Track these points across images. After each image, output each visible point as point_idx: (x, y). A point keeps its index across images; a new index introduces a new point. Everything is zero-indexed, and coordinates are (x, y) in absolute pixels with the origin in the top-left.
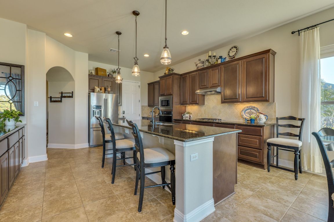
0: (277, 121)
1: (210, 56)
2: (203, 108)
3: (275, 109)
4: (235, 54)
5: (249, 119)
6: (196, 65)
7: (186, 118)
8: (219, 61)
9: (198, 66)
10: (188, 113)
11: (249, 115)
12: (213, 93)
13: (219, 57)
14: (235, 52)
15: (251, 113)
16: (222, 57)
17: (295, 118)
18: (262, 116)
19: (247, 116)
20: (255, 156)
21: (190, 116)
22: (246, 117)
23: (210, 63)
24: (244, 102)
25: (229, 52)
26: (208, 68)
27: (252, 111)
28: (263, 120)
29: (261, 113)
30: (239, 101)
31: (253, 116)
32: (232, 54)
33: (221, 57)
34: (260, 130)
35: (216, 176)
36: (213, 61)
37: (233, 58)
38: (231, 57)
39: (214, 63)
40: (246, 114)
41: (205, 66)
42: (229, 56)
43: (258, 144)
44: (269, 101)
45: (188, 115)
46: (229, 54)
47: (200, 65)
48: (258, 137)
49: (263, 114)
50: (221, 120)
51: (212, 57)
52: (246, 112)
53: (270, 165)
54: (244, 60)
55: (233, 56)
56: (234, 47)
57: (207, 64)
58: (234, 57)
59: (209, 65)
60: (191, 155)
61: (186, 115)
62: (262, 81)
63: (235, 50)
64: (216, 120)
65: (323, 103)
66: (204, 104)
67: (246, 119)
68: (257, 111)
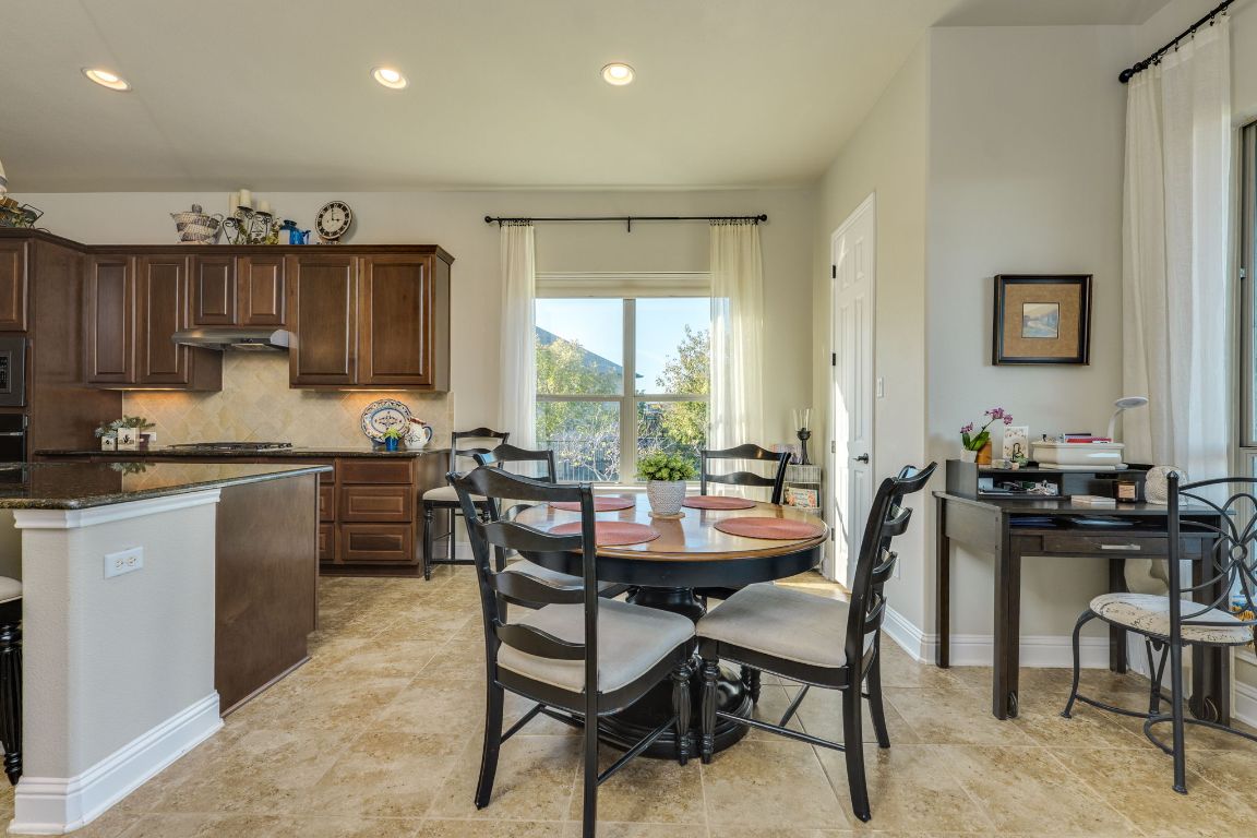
0: (454, 441)
1: (246, 210)
2: (214, 403)
3: (451, 410)
4: (341, 229)
5: (383, 440)
6: (178, 225)
7: (121, 447)
8: (284, 238)
9: (186, 230)
10: (136, 422)
11: (382, 428)
12: (259, 349)
13: (285, 221)
14: (341, 223)
15: (391, 421)
16: (294, 224)
17: (490, 431)
18: (418, 430)
19: (378, 430)
20: (395, 545)
21: (141, 436)
22: (375, 433)
23: (242, 231)
24: (367, 385)
25: (321, 216)
26: (233, 251)
27: (394, 414)
28: (418, 440)
29: (415, 421)
30: (351, 382)
31: (394, 430)
32: (331, 226)
33: (290, 225)
34: (406, 468)
35: (231, 618)
36: (257, 229)
37: (334, 240)
38: (327, 234)
39: (264, 239)
40: (376, 425)
41: (223, 241)
42: (322, 230)
43: (401, 509)
44: (433, 388)
45: (133, 433)
46: (320, 224)
47: (199, 233)
48: (402, 488)
49: (419, 423)
50: (289, 445)
51: (254, 213)
52: (375, 418)
53: (430, 561)
54: (369, 257)
55: (335, 233)
56: (340, 206)
57: (229, 236)
58: (337, 239)
59: (242, 240)
60: (109, 556)
61: (122, 433)
62: (416, 331)
63: (339, 214)
64: (267, 445)
65: (539, 397)
66: (219, 388)
67: (373, 438)
68: (405, 414)
